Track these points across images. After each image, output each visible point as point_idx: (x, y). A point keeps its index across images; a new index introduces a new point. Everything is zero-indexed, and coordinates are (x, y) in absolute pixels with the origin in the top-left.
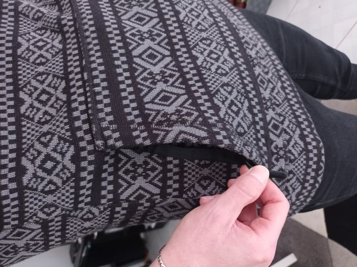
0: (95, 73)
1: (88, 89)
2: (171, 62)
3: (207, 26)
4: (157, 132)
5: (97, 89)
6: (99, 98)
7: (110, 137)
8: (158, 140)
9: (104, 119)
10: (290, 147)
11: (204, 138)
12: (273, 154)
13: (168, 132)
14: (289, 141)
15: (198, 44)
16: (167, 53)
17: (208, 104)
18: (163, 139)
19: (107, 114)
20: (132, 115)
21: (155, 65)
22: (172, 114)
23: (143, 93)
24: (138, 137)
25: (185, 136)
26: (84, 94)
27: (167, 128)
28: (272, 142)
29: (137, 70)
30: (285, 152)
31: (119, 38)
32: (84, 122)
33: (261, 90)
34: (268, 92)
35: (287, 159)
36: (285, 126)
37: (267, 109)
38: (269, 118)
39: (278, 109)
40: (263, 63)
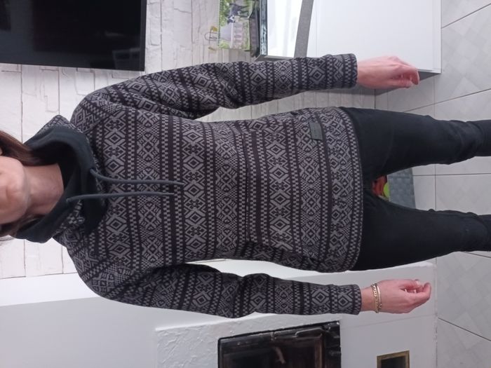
0: (252, 207)
2: (289, 203)
5: (251, 216)
11: (291, 250)
18: (274, 245)
19: (253, 228)
20: (264, 230)
23: (271, 220)
24: (264, 240)
25: (283, 247)
27: (277, 241)
28: (330, 248)
29: (271, 206)
30: (335, 253)
32: (243, 229)
33: (333, 220)
34: (338, 220)
35: (334, 256)
36: (340, 240)
37: (333, 231)
38: (332, 235)
39: (341, 230)
40: (344, 199)
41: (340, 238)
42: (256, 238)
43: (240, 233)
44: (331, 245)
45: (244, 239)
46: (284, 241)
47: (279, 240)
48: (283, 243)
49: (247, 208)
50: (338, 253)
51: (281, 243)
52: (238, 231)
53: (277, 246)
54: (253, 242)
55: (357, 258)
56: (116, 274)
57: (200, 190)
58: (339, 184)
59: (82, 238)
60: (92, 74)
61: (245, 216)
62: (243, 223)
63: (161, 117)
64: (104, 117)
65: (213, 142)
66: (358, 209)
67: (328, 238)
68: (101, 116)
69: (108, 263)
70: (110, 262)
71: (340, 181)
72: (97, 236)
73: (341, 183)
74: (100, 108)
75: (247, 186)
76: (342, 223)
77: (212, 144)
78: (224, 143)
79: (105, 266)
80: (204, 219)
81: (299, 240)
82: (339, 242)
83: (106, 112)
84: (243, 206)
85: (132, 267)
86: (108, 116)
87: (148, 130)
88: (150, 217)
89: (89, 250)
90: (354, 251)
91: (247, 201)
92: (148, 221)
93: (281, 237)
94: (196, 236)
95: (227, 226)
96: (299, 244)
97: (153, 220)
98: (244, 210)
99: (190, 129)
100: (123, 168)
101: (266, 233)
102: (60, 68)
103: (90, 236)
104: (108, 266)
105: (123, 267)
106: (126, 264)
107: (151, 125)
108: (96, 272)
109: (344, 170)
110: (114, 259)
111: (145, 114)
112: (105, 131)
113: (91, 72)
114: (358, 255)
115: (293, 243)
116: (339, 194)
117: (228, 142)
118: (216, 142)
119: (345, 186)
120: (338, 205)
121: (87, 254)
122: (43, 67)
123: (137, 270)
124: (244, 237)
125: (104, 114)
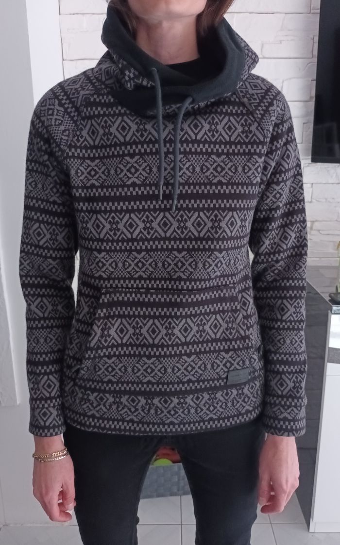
1: (134, 290)
4: (101, 321)
9: (115, 295)
13: (99, 327)
16: (156, 342)
17: (112, 353)
19: (118, 298)
21: (147, 331)
22: (109, 331)
23: (128, 319)
24: (102, 311)
27: (101, 327)
28: (92, 393)
29: (145, 319)
32: (117, 285)
33: (127, 397)
34: (127, 404)
35: (82, 399)
36: (102, 406)
37: (113, 397)
38: (107, 395)
39: (114, 407)
40: (152, 411)
41: (104, 406)
42: (106, 301)
43: (111, 282)
44: (96, 394)
45: (104, 286)
46: (102, 336)
47: (103, 330)
48: (98, 335)
49: (143, 290)
51: (99, 332)
52: (114, 279)
53: (95, 327)
54: (100, 297)
55: (78, 427)
56: (62, 128)
57: (165, 232)
58: (172, 405)
59: (107, 86)
60: (307, 98)
61: (132, 287)
62: (124, 285)
63: (255, 185)
64: (256, 116)
65: (225, 249)
66: (140, 429)
67: (105, 391)
68: (258, 112)
69: (75, 118)
70: (77, 120)
71: (175, 406)
73: (173, 408)
74: (266, 111)
75: (170, 290)
76: (123, 408)
77: (222, 247)
78: (224, 262)
79: (72, 114)
80: (129, 236)
81: (102, 354)
82: (99, 405)
83: (262, 118)
84: (145, 286)
85: (70, 147)
86: (258, 120)
87: (240, 169)
88: (133, 170)
89: (92, 95)
90: (88, 423)
91: (152, 291)
92: (127, 168)
93: (106, 333)
94: (108, 226)
95: (120, 265)
96: (97, 355)
97: (128, 173)
98: (140, 286)
99: (242, 220)
100: (194, 138)
101: (112, 314)
102: (315, 60)
103: (110, 97)
104: (72, 118)
105: (71, 136)
106: (75, 140)
107: (246, 173)
108: (65, 103)
109: (189, 411)
110: (81, 126)
111: (260, 165)
112: (238, 117)
113: (311, 98)
114: (83, 428)
115: (99, 347)
116: (159, 405)
117: (225, 267)
118: (224, 252)
119: (169, 412)
120: (146, 404)
121: (88, 92)
122: (317, 39)
123: (68, 153)
124: (106, 286)
125: (260, 116)
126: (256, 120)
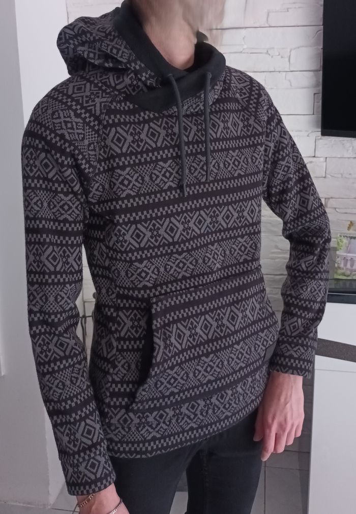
0: (194, 294)
1: (184, 291)
2: (204, 339)
3: (232, 365)
4: (160, 332)
5: (184, 296)
6: (179, 298)
7: (157, 306)
8: (155, 334)
9: (167, 301)
10: (147, 427)
11: (156, 360)
12: (143, 414)
13: (160, 339)
14: (151, 426)
15: (218, 358)
16: (210, 337)
17: (175, 363)
18: (156, 336)
19: (170, 303)
20: (170, 317)
21: (201, 329)
22: (170, 340)
23: (183, 323)
24: (157, 321)
25: (157, 349)
26: (182, 289)
27: (162, 338)
28: (151, 414)
29: (197, 318)
30: (144, 423)
31: (216, 306)
32: (166, 290)
34: (187, 412)
35: (139, 424)
36: (162, 424)
37: (173, 409)
38: (167, 410)
39: (175, 420)
41: (164, 422)
42: (159, 309)
43: (159, 288)
44: (155, 413)
45: (152, 295)
46: (165, 348)
47: (165, 340)
48: (162, 347)
49: (193, 289)
50: (144, 427)
51: (162, 344)
52: (160, 285)
53: (156, 340)
54: (151, 307)
55: (139, 456)
56: (86, 142)
62: (173, 289)
64: (250, 110)
66: (200, 434)
67: (162, 408)
68: (251, 106)
69: (96, 128)
70: (99, 130)
72: (130, 112)
74: (258, 103)
75: (213, 282)
77: (244, 233)
78: (248, 246)
79: (92, 124)
82: (159, 424)
83: (256, 111)
84: (192, 284)
85: (99, 161)
86: (253, 114)
89: (111, 103)
91: (200, 287)
92: (162, 173)
93: (168, 342)
94: (149, 234)
95: (162, 269)
97: (164, 178)
98: (188, 286)
101: (167, 321)
103: (128, 103)
104: (93, 128)
105: (97, 150)
106: (102, 152)
108: (81, 113)
110: (104, 135)
114: (144, 456)
118: (246, 237)
121: (104, 100)
123: (99, 169)
124: (155, 296)
125: (254, 110)
126: (251, 114)
